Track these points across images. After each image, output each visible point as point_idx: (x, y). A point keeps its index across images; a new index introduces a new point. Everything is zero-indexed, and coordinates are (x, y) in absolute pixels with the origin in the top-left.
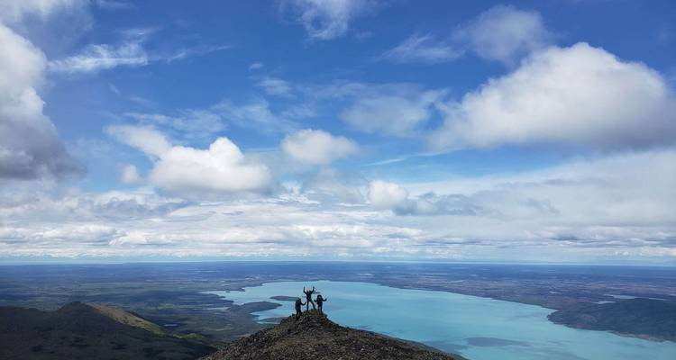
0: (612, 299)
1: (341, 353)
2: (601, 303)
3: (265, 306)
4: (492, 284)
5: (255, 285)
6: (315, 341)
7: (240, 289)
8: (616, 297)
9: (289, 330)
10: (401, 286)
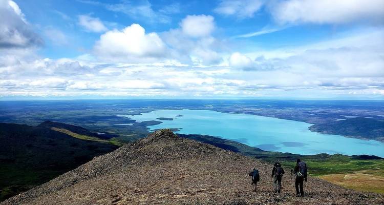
0: (344, 118)
1: (178, 151)
2: (338, 120)
3: (153, 123)
4: (278, 111)
5: (148, 112)
6: (164, 145)
7: (139, 114)
8: (346, 117)
9: (153, 139)
10: (228, 112)
